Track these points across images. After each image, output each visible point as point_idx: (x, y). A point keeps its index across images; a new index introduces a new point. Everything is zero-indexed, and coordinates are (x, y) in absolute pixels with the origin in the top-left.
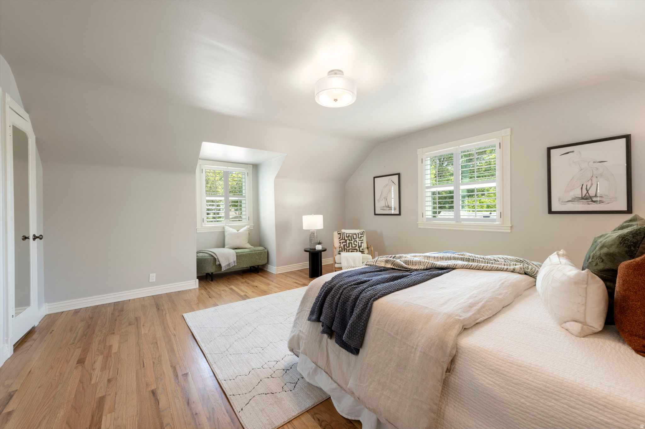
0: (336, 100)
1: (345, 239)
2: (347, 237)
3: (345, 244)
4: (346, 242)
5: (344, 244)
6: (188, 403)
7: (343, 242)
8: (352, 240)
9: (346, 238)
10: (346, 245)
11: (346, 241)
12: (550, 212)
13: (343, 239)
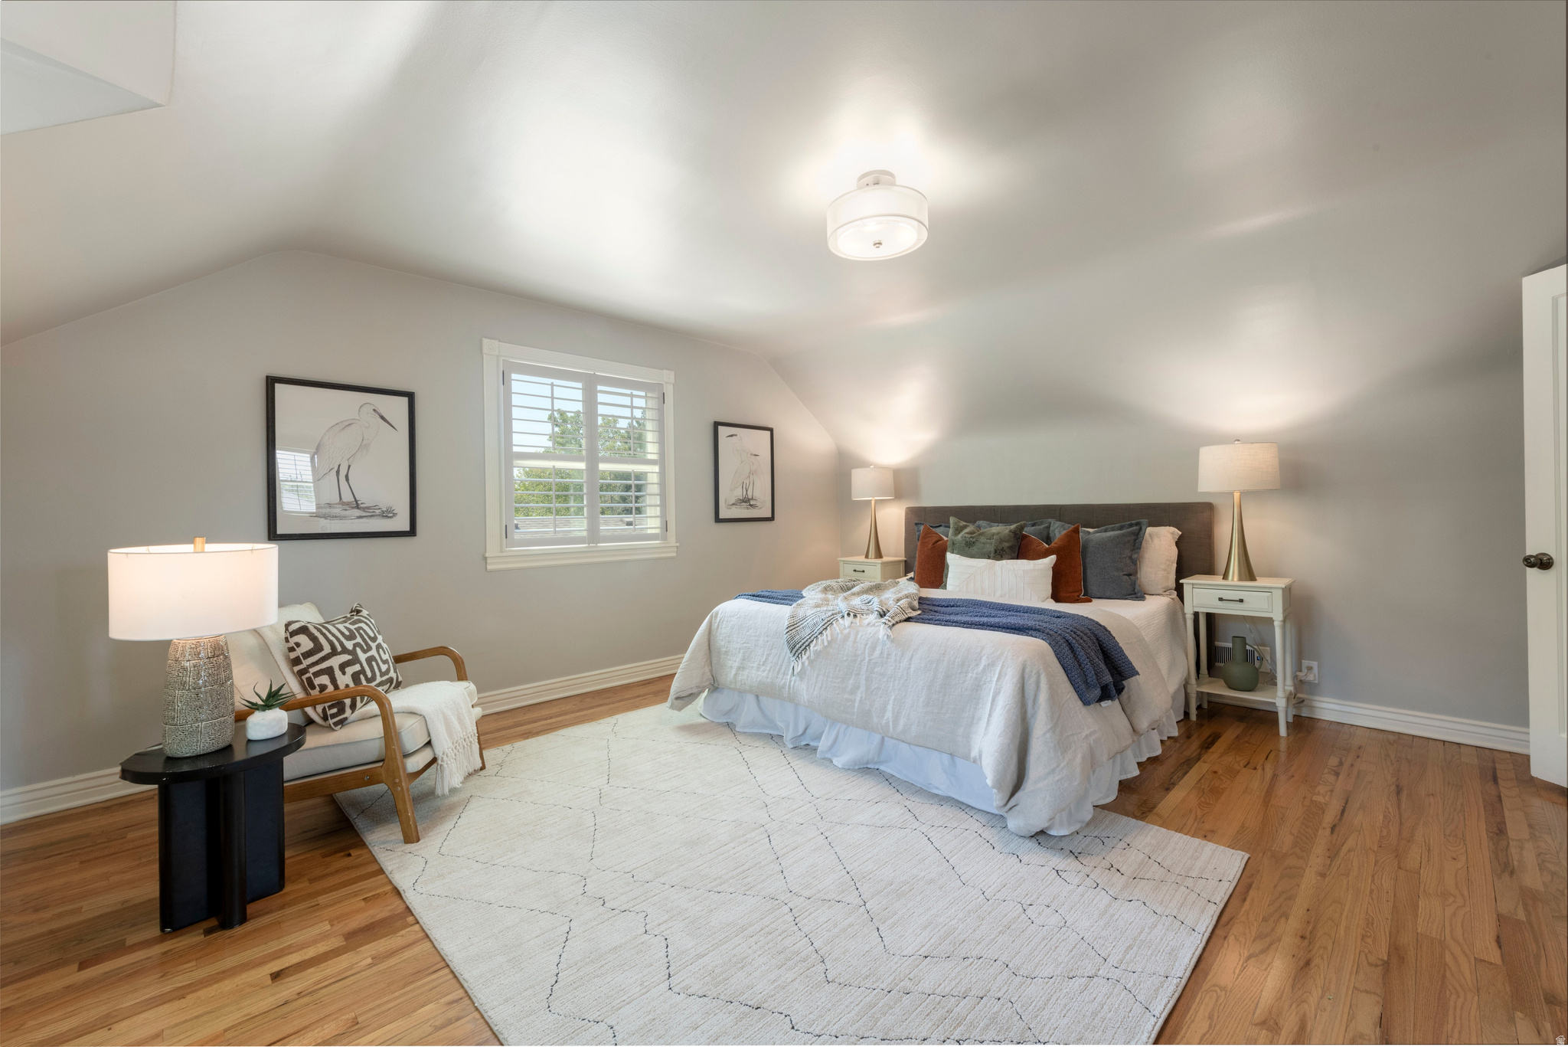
0: (878, 244)
1: (345, 651)
2: (349, 638)
3: (357, 668)
4: (355, 660)
5: (350, 670)
6: (1308, 963)
7: (343, 667)
8: (369, 648)
9: (349, 645)
10: (363, 671)
11: (353, 653)
12: (718, 520)
13: (339, 649)
